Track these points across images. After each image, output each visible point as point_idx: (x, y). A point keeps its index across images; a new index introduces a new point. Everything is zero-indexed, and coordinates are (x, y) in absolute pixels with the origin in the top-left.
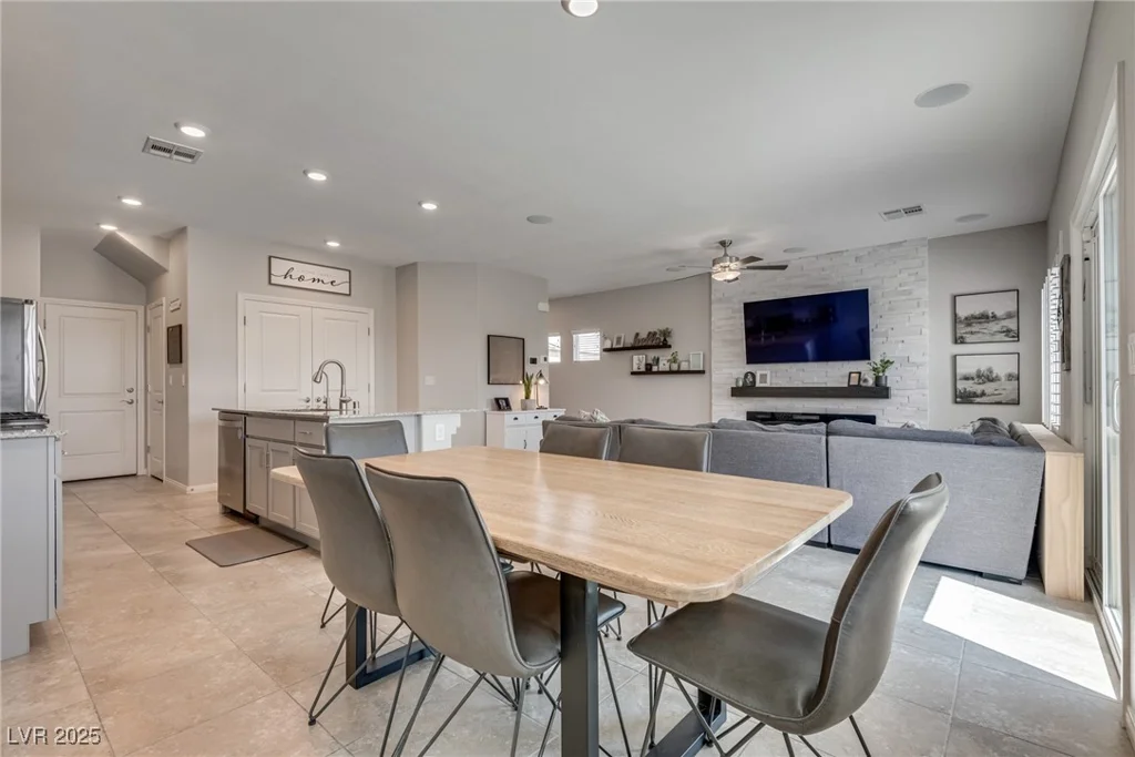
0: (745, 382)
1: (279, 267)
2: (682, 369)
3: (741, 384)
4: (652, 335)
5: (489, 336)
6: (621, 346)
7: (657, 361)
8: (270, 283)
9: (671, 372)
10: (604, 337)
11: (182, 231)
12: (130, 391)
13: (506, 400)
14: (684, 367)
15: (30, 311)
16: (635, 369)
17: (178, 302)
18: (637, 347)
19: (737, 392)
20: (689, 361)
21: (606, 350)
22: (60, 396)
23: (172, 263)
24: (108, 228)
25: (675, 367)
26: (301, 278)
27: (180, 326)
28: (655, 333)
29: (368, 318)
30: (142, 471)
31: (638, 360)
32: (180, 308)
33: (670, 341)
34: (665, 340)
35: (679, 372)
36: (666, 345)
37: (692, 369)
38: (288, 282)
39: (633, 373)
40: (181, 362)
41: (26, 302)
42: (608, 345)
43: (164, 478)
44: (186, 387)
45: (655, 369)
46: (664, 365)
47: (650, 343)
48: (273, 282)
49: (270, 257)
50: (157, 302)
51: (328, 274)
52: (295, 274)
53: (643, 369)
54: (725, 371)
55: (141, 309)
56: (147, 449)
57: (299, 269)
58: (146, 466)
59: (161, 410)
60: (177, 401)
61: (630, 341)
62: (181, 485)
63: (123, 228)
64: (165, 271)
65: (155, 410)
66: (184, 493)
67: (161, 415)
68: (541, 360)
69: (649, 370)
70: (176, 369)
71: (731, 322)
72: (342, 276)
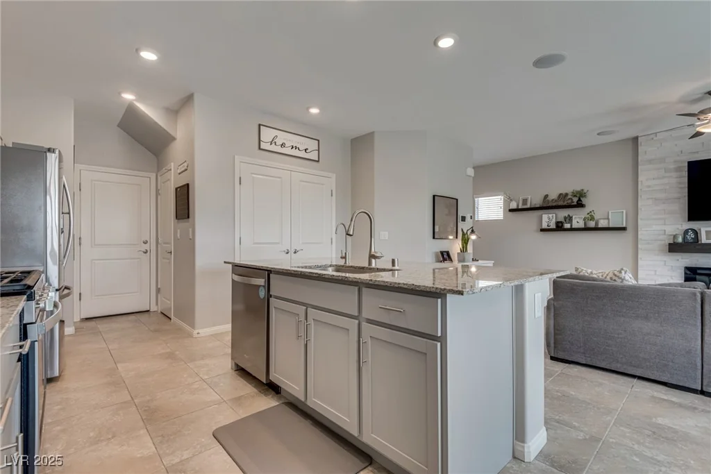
0: (684, 238)
1: (267, 134)
2: (600, 226)
3: (680, 240)
4: (563, 196)
5: (434, 196)
6: (528, 206)
7: (569, 219)
8: (260, 148)
9: (586, 229)
10: (509, 199)
11: (189, 99)
12: (145, 243)
13: (448, 253)
14: (603, 224)
15: (52, 159)
16: (545, 226)
17: (185, 164)
18: (546, 207)
19: (674, 248)
20: (608, 219)
21: (511, 210)
22: (92, 247)
23: (180, 132)
24: (128, 97)
25: (592, 224)
26: (283, 145)
27: (188, 185)
28: (567, 194)
29: (331, 181)
30: (153, 308)
31: (548, 219)
32: (188, 169)
33: (584, 201)
34: (580, 200)
35: (596, 229)
36: (580, 205)
37: (611, 226)
38: (273, 148)
39: (542, 230)
40: (188, 217)
41: (49, 150)
42: (514, 205)
43: (172, 317)
44: (193, 240)
45: (567, 226)
46: (578, 222)
47: (561, 203)
48: (262, 147)
49: (260, 125)
50: (168, 167)
51: (303, 143)
52: (279, 142)
53: (553, 226)
54: (655, 227)
55: (153, 176)
56: (158, 290)
57: (282, 137)
58: (157, 304)
59: (170, 259)
60: (185, 252)
61: (537, 201)
62: (188, 328)
63: (140, 97)
64: (174, 139)
65: (164, 258)
66: (190, 335)
67: (170, 263)
68: (468, 219)
69: (559, 227)
70: (184, 224)
71: (666, 181)
72: (312, 145)
